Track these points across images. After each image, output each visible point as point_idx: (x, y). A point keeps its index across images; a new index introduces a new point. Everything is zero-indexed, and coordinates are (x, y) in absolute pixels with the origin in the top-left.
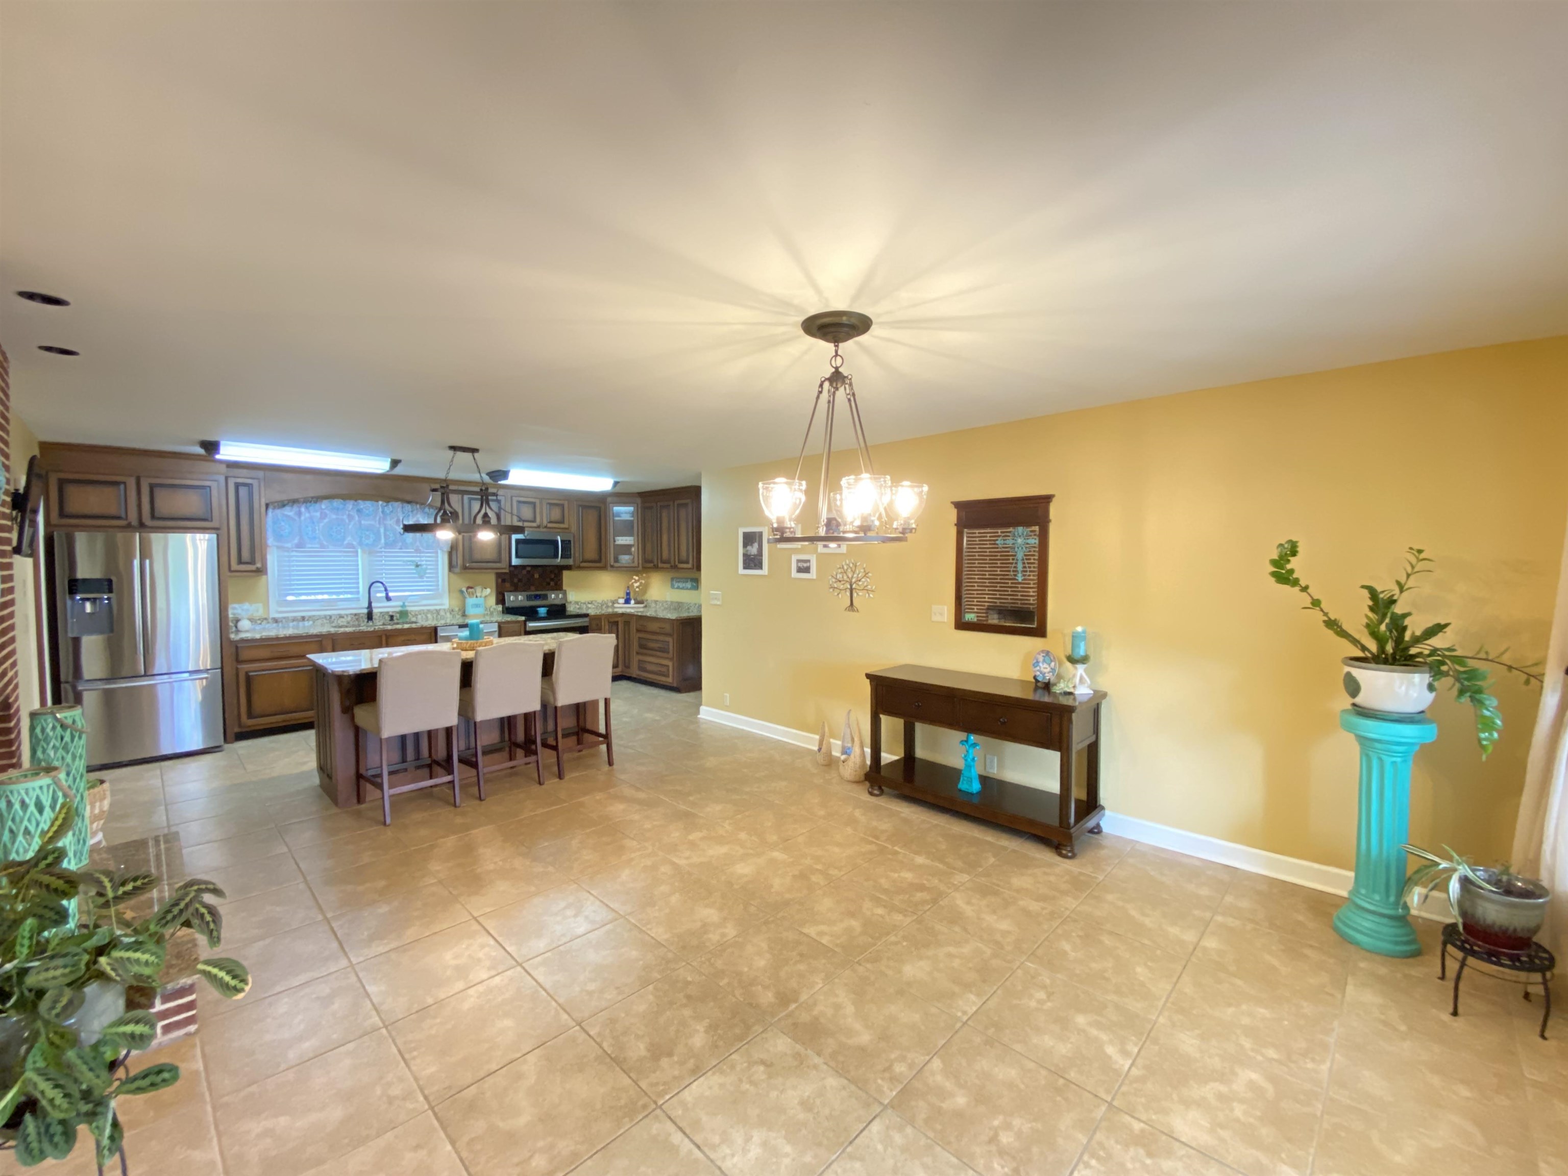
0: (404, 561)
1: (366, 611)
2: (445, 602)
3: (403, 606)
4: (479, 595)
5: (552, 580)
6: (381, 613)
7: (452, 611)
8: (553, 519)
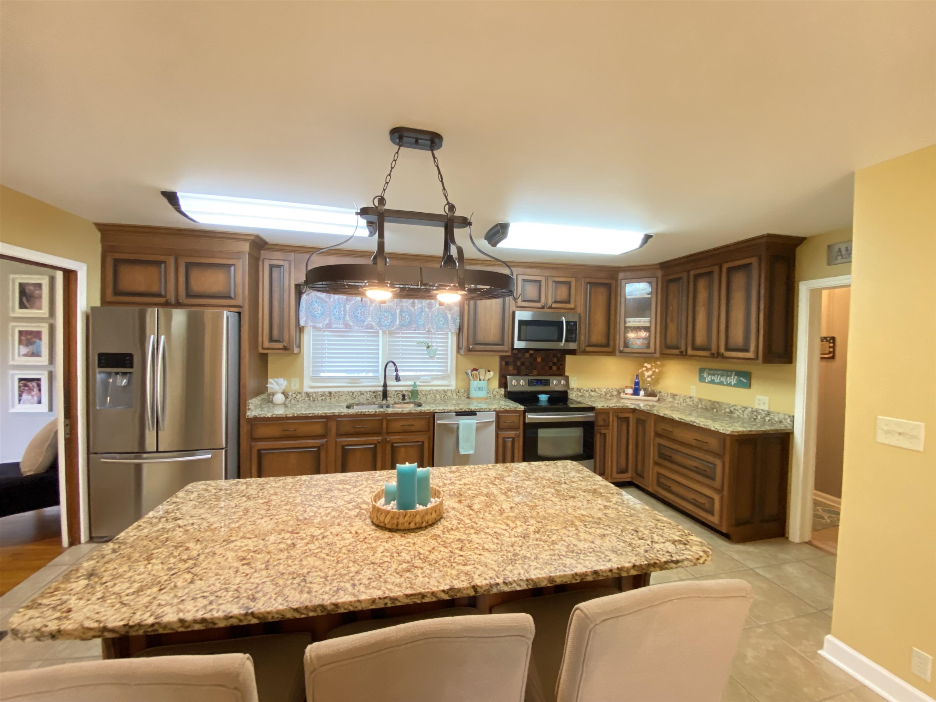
0: (417, 342)
1: (381, 389)
2: (452, 384)
3: (415, 385)
4: (482, 378)
5: (554, 364)
6: (396, 391)
7: (459, 392)
8: (558, 299)
